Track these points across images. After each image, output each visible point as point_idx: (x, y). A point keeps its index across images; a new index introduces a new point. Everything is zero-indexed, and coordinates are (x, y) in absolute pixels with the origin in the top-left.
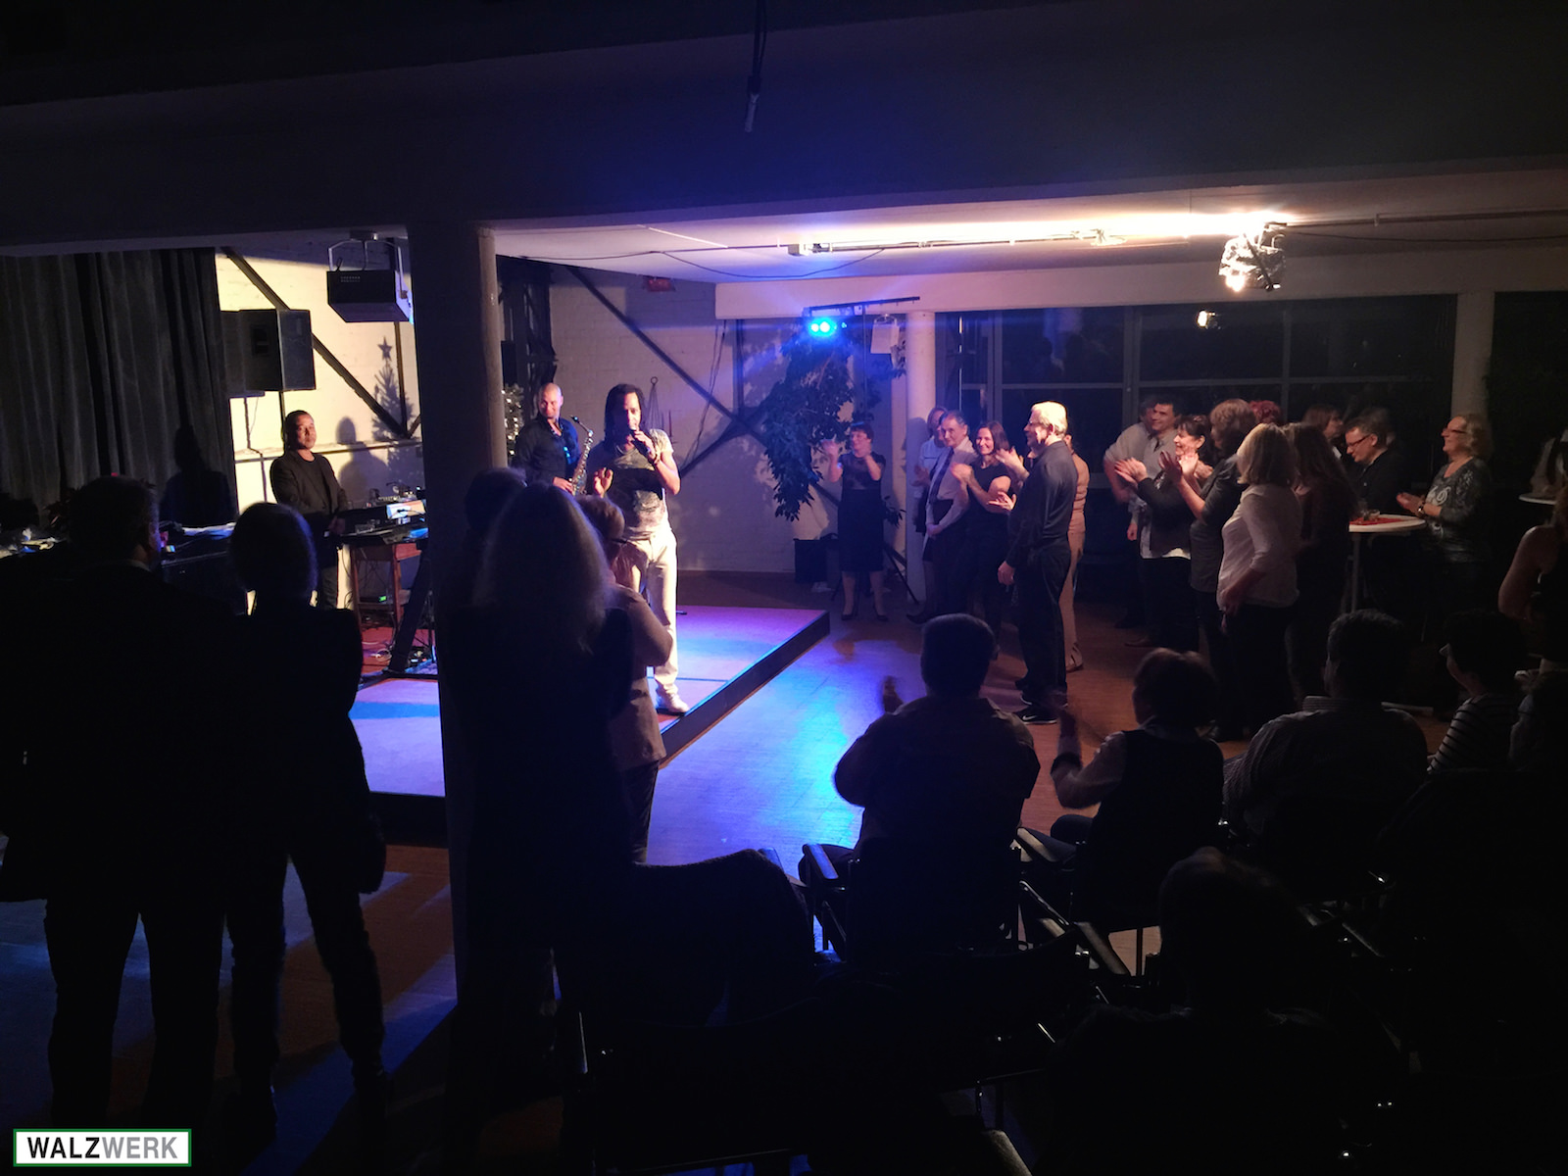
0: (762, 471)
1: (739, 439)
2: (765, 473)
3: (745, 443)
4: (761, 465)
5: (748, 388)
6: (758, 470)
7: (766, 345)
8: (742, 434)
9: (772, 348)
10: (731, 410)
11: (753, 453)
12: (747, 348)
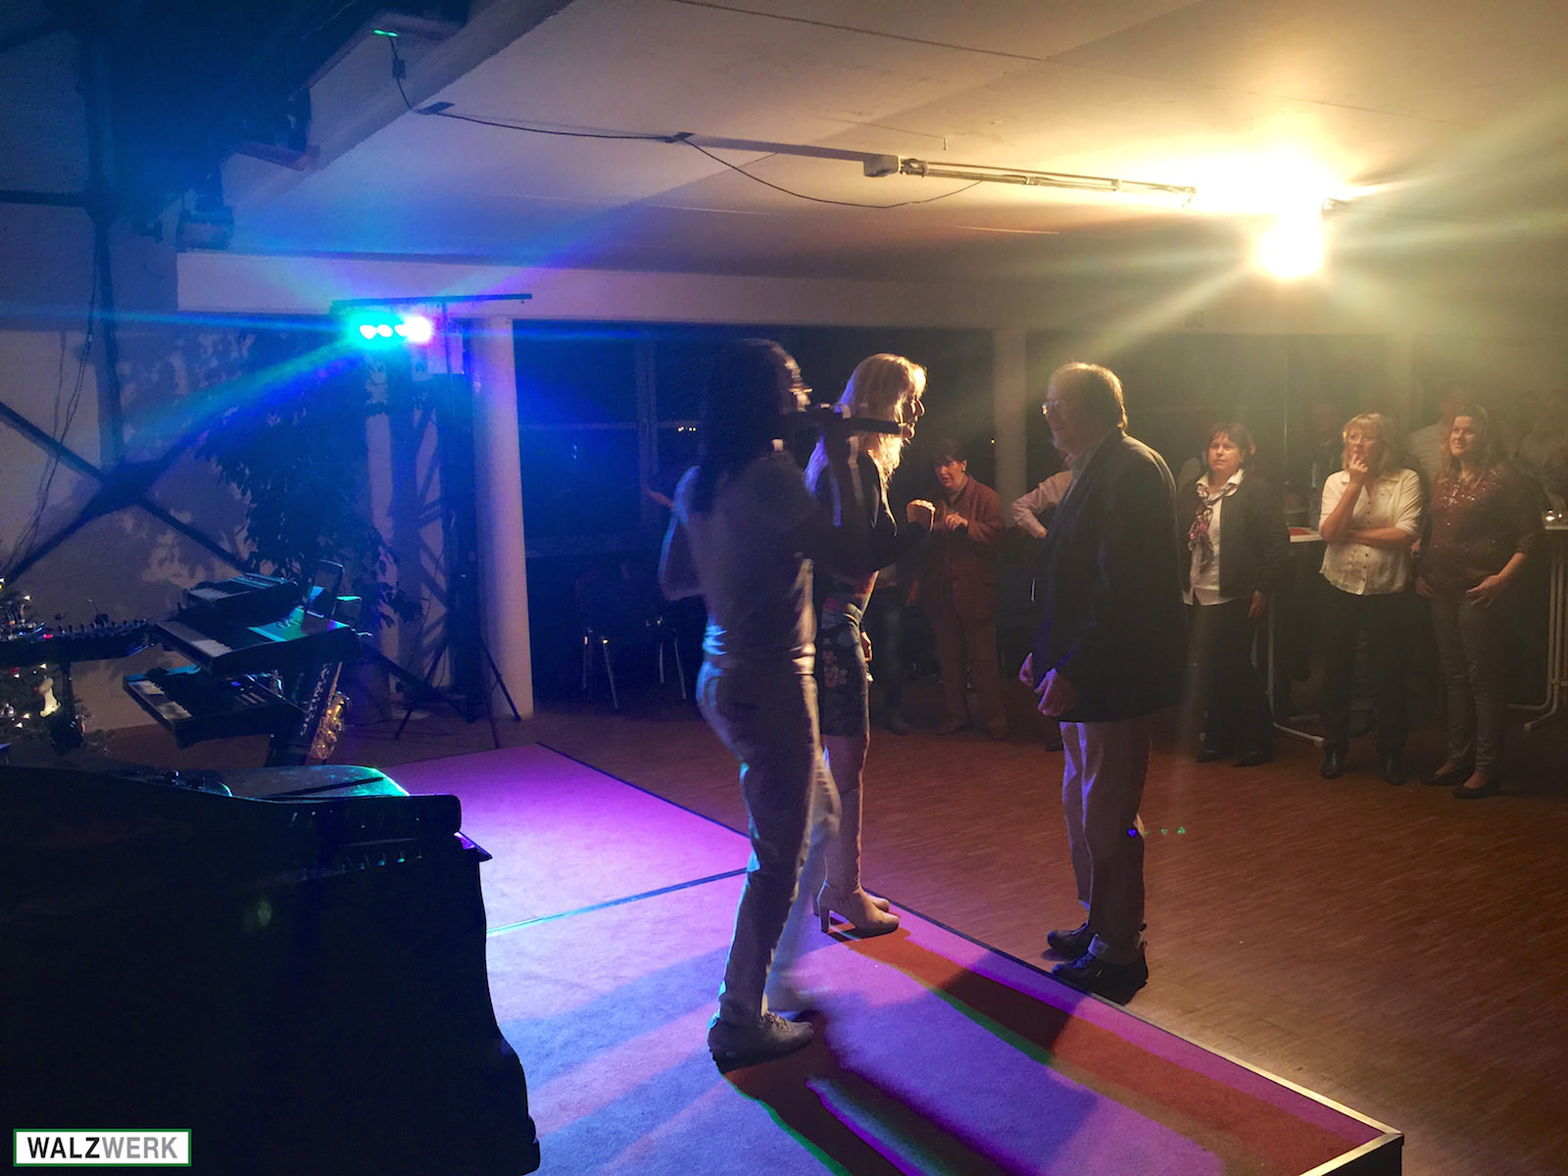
0: (161, 562)
1: (116, 515)
2: (167, 563)
3: (128, 520)
4: (160, 553)
5: (129, 433)
6: (154, 561)
7: (158, 366)
8: (122, 506)
9: (169, 371)
10: (99, 468)
11: (143, 535)
12: (125, 368)
